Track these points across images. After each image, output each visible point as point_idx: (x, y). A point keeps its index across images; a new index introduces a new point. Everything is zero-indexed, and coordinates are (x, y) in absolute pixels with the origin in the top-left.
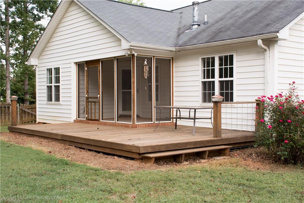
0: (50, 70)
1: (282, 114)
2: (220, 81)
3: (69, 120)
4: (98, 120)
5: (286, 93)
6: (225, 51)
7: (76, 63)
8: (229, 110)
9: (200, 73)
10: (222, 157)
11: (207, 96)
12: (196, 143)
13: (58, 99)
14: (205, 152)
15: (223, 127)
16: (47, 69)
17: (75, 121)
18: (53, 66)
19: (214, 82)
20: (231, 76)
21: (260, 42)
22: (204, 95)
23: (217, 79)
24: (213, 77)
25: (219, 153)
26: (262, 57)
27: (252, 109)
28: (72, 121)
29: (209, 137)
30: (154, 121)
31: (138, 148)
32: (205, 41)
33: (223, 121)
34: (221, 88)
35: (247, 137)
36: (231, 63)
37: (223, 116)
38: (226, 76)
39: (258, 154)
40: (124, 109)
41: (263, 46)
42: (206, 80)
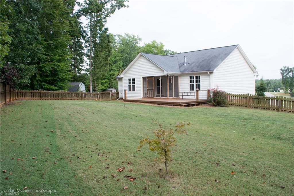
0: (130, 80)
1: (215, 93)
2: (196, 84)
3: (140, 98)
4: (153, 97)
5: (216, 88)
6: (197, 74)
7: (143, 77)
8: (200, 93)
9: (189, 81)
10: (199, 106)
11: (192, 89)
12: (192, 102)
13: (134, 90)
14: (195, 104)
15: (199, 98)
16: (129, 79)
17: (142, 98)
18: (132, 78)
19: (194, 84)
20: (200, 82)
21: (208, 73)
22: (191, 88)
23: (195, 83)
24: (194, 82)
25: (198, 105)
26: (209, 77)
27: (206, 92)
28: (141, 98)
29: (196, 101)
30: (174, 97)
31: (180, 103)
32: (191, 71)
33: (199, 97)
34: (196, 86)
35: (205, 101)
36: (200, 78)
37: (199, 95)
38: (198, 82)
39: (209, 105)
40: (158, 93)
41: (209, 74)
42: (191, 83)
